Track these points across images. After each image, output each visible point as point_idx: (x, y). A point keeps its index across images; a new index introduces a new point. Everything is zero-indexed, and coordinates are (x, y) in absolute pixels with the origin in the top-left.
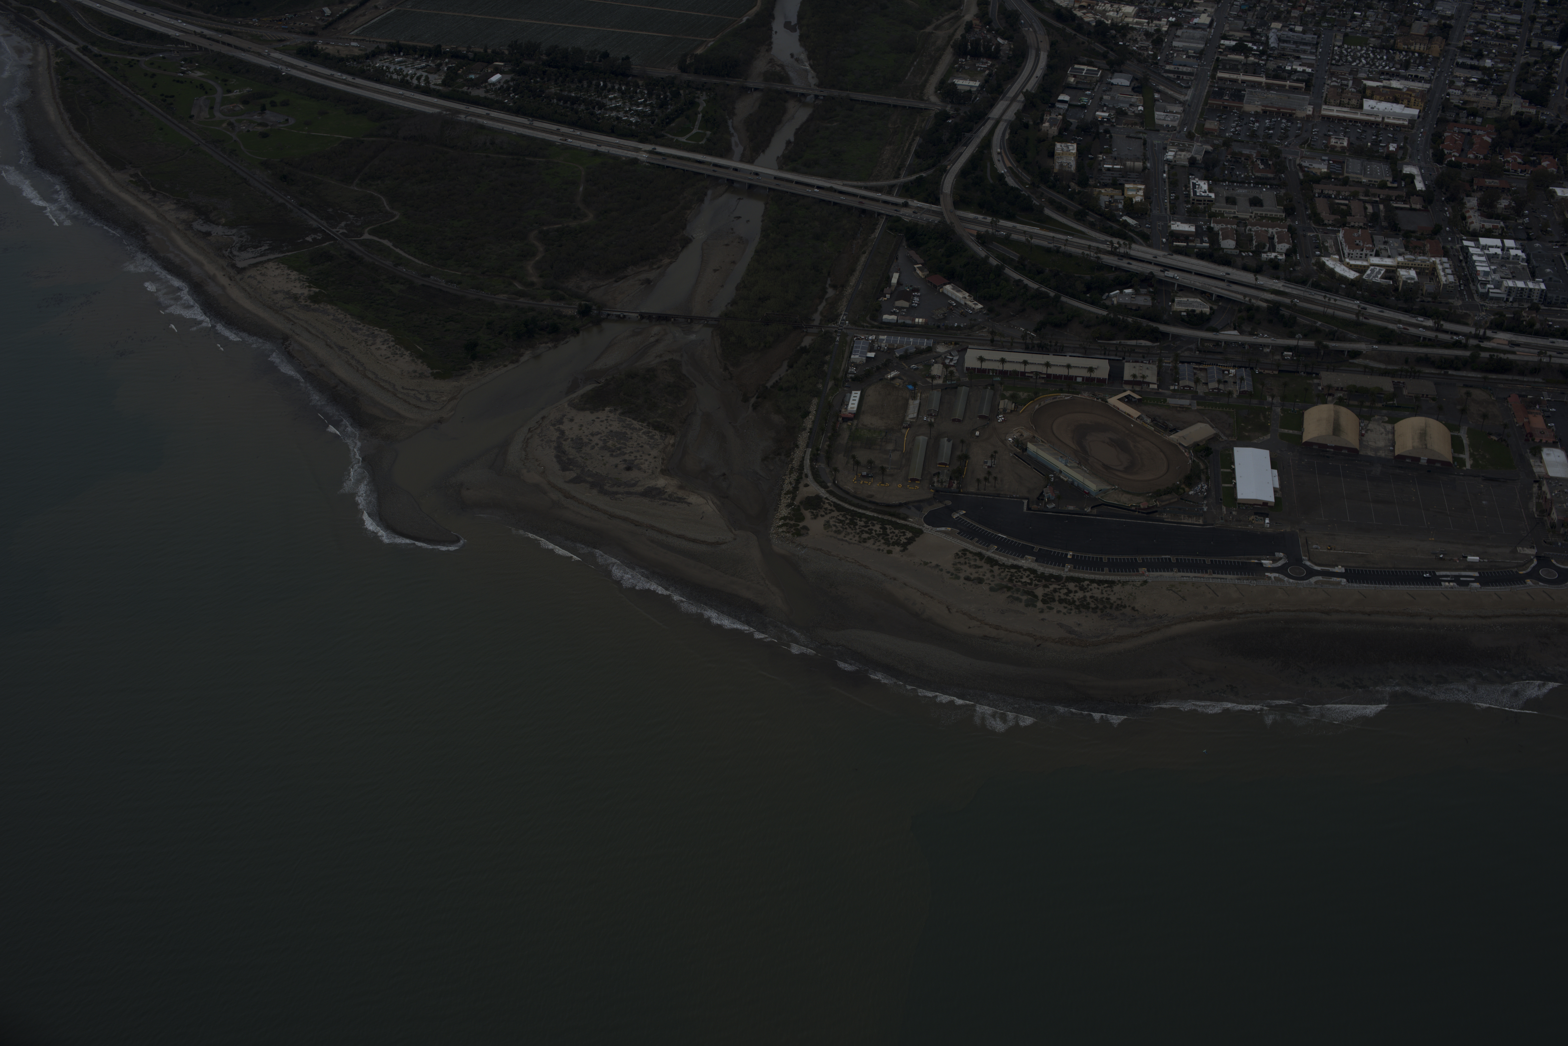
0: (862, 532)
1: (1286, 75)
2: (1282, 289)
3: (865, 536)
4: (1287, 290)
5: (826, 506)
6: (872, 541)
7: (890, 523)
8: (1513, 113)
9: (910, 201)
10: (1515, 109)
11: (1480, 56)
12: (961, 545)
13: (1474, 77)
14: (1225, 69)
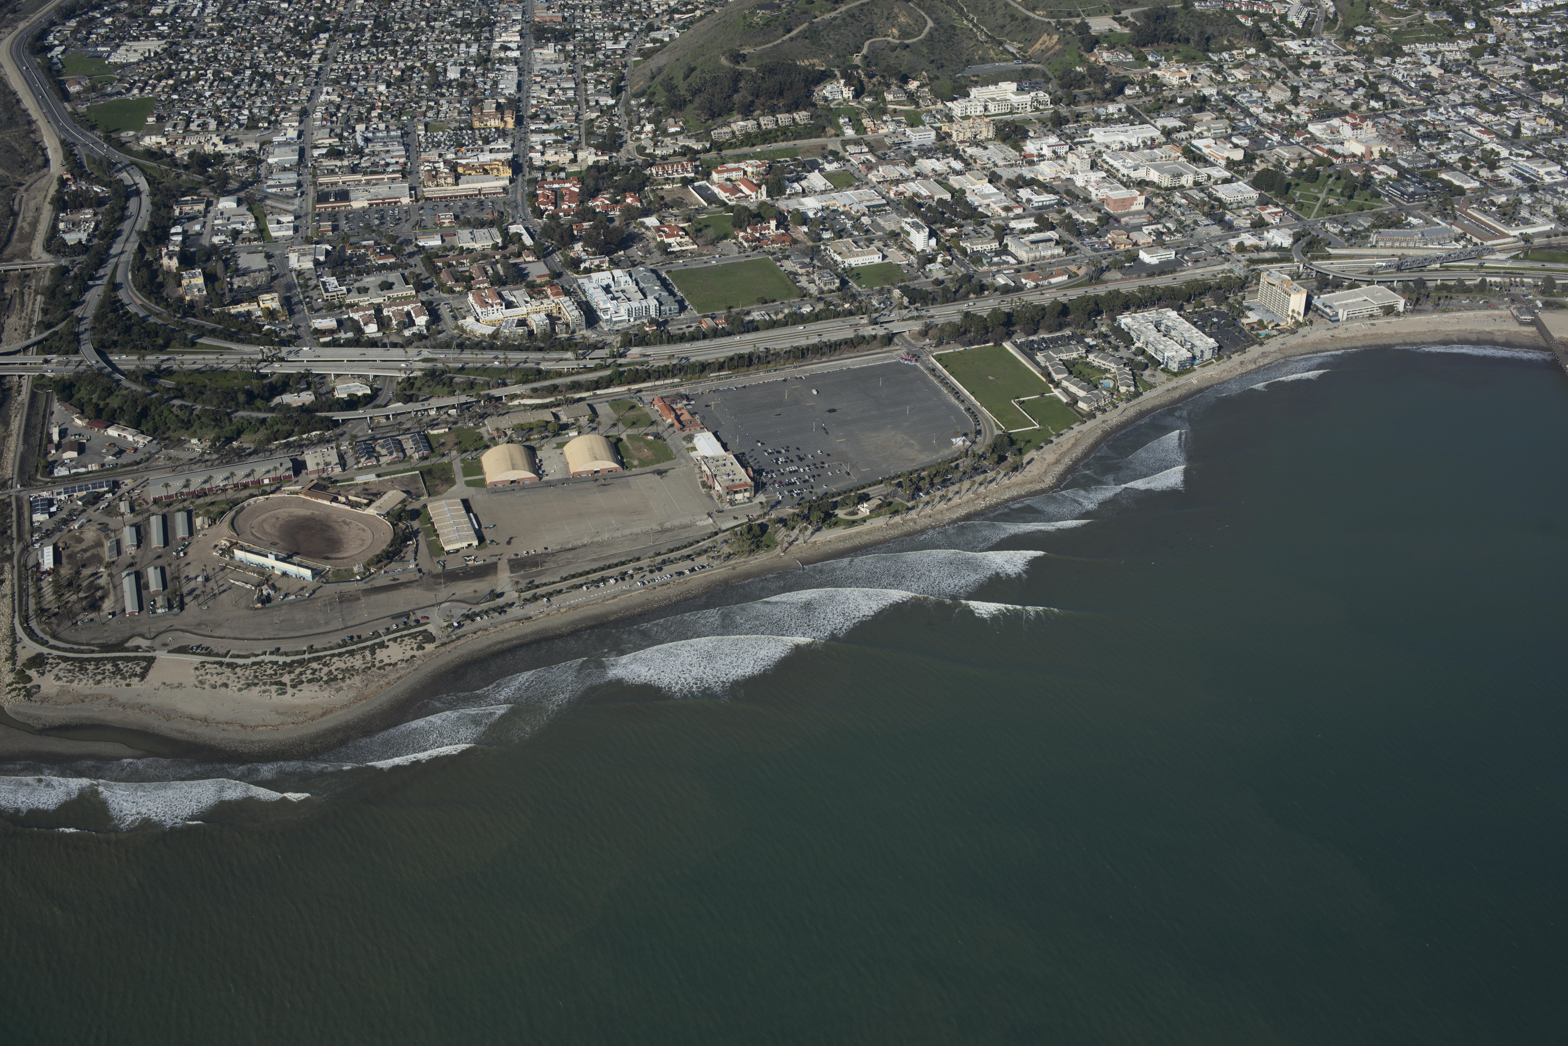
0: (95, 674)
1: (380, 169)
2: (431, 356)
3: (99, 677)
4: (435, 356)
5: (50, 661)
6: (107, 680)
7: (121, 658)
8: (590, 163)
9: (49, 357)
10: (591, 160)
11: (549, 120)
12: (197, 659)
13: (549, 138)
14: (324, 175)
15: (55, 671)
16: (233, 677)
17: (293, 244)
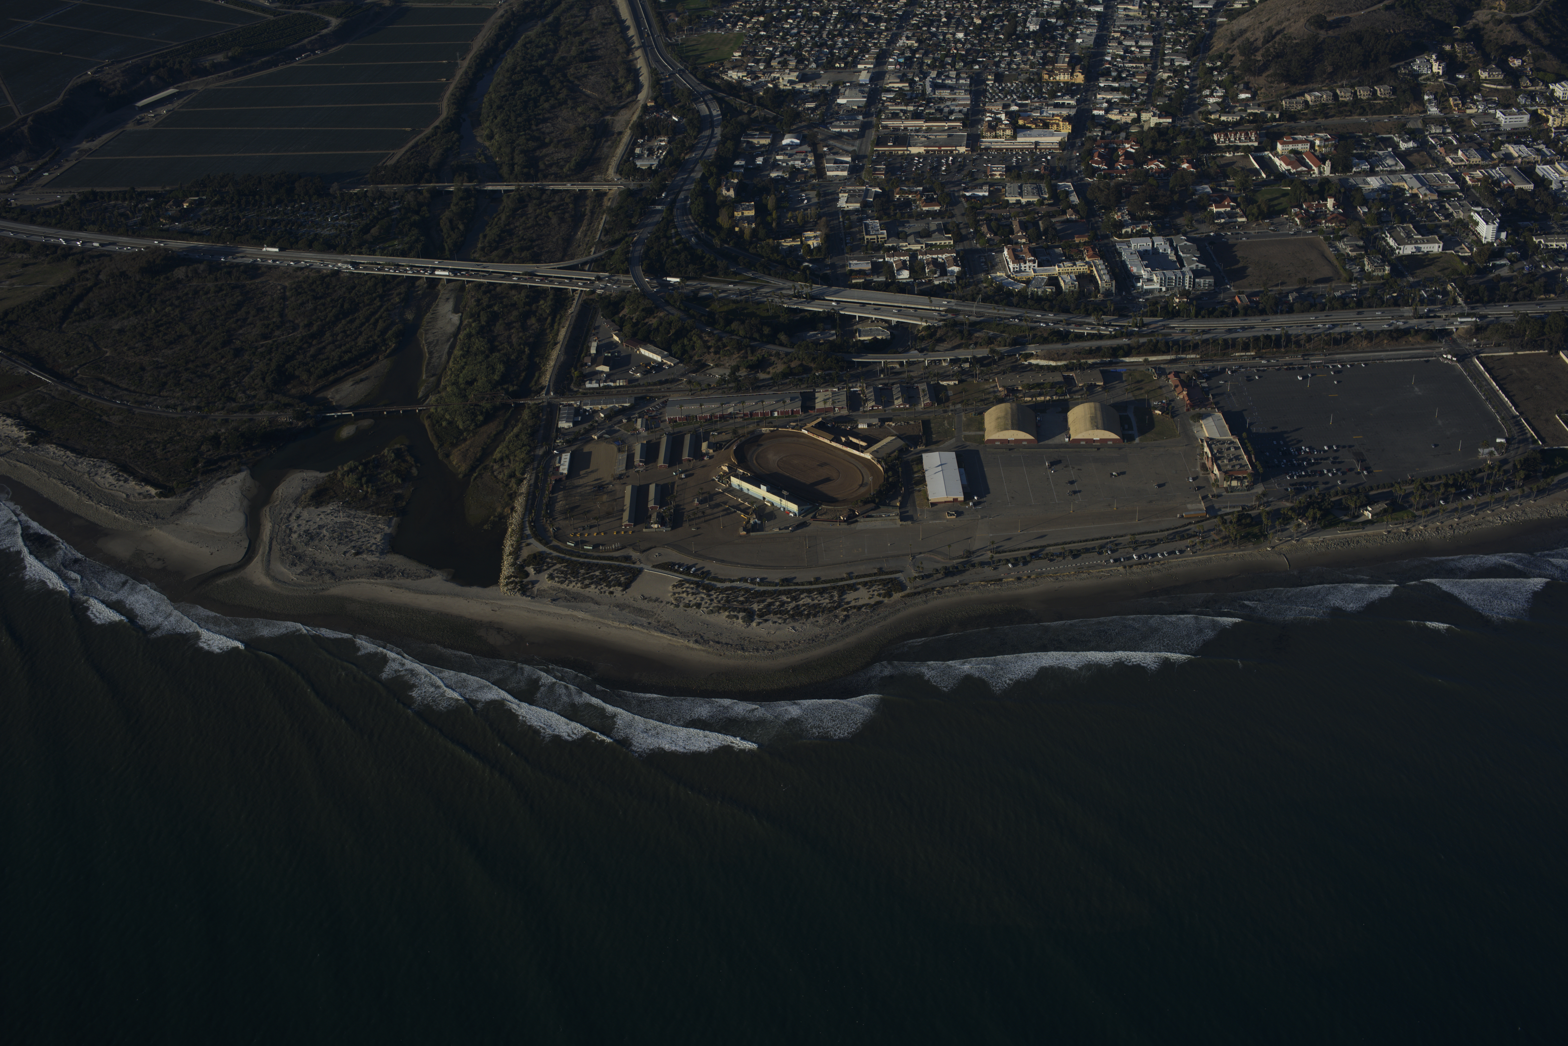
0: (585, 579)
1: (943, 117)
2: (954, 308)
3: (587, 582)
4: (963, 308)
5: (548, 560)
6: (593, 586)
7: (610, 566)
8: (1152, 125)
9: (602, 274)
10: (1154, 121)
11: (1118, 78)
12: (676, 578)
13: (1115, 97)
14: (887, 118)
15: (550, 571)
16: (707, 600)
17: (845, 185)
